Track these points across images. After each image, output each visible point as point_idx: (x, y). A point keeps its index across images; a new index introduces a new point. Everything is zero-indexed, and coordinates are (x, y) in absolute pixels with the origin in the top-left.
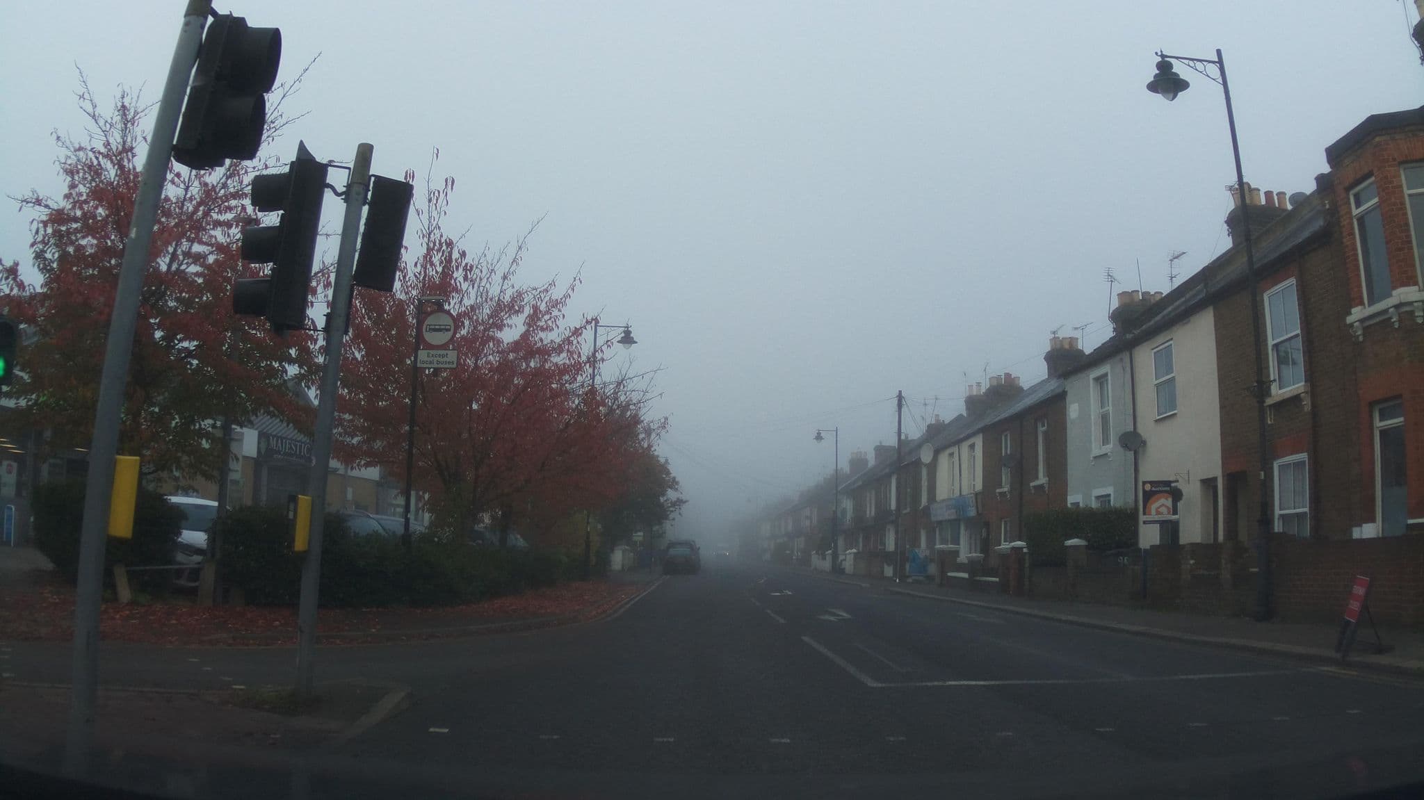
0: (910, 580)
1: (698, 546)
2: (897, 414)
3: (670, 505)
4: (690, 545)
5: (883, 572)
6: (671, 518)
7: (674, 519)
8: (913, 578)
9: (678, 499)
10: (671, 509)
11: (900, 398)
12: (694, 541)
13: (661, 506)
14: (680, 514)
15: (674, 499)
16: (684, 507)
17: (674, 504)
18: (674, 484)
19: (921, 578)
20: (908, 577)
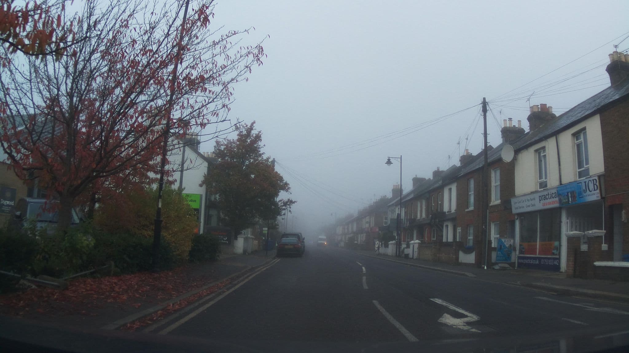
0: (497, 267)
1: (303, 237)
2: (482, 117)
3: (282, 204)
4: (298, 236)
5: (457, 258)
6: (282, 214)
7: (284, 214)
8: (500, 265)
9: (289, 200)
10: (284, 207)
11: (485, 105)
12: (301, 234)
13: (276, 204)
14: (290, 211)
15: (286, 199)
16: (293, 206)
17: (285, 204)
18: (285, 187)
19: (507, 266)
20: (496, 264)
